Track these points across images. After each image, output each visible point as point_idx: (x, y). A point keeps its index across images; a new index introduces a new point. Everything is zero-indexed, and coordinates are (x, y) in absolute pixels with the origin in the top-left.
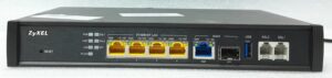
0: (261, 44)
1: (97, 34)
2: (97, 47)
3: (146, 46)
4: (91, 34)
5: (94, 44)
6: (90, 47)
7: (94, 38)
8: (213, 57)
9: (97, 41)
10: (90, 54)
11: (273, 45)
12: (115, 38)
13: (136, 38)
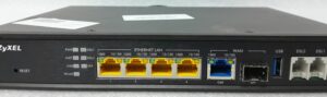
0: (294, 60)
1: (84, 50)
2: (84, 66)
3: (148, 63)
4: (75, 50)
5: (80, 62)
6: (76, 66)
7: (80, 54)
8: (233, 77)
9: (84, 58)
10: (77, 74)
11: (309, 60)
12: (108, 54)
13: (134, 55)
